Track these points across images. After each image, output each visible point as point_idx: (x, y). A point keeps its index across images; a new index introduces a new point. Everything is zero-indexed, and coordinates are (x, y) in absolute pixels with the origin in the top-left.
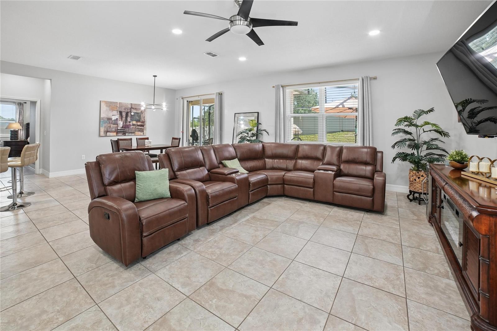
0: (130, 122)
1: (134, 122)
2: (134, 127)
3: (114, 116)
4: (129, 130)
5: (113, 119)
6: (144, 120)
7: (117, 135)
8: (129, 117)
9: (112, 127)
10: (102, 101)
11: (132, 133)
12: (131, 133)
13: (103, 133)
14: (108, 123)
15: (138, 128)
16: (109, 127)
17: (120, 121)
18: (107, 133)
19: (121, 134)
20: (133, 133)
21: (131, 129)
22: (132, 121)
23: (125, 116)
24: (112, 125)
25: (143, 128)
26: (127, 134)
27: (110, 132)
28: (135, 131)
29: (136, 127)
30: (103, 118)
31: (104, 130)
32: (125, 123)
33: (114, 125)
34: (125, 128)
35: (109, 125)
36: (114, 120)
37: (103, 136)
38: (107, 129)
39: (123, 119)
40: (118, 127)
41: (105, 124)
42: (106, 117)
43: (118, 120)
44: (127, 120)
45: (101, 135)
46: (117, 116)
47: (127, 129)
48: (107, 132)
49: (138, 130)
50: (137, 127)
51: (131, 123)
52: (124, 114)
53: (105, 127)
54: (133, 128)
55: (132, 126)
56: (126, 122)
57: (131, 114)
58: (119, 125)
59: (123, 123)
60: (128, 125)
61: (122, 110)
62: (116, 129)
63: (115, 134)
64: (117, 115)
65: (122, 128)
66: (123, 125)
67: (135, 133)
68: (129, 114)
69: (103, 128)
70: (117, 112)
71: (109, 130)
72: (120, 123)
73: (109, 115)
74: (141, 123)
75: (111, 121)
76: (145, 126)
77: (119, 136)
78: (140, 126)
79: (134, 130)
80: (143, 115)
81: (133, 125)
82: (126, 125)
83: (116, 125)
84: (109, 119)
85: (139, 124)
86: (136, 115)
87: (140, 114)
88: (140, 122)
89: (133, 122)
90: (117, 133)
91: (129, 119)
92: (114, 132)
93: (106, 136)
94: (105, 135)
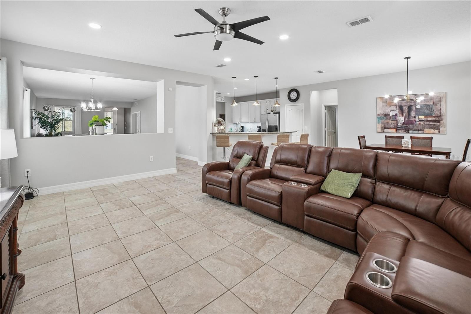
0: (415, 117)
1: (422, 117)
2: (422, 123)
3: (392, 112)
4: (413, 127)
5: (391, 115)
6: (441, 113)
7: (397, 132)
8: (413, 112)
9: (390, 123)
10: (378, 98)
11: (419, 130)
12: (417, 130)
13: (380, 129)
14: (385, 119)
15: (429, 125)
16: (387, 123)
17: (400, 116)
18: (384, 130)
19: (402, 131)
20: (421, 130)
21: (417, 125)
22: (418, 116)
23: (407, 111)
24: (390, 121)
25: (438, 124)
26: (410, 131)
27: (388, 129)
28: (424, 128)
29: (425, 123)
30: (380, 114)
31: (381, 125)
32: (408, 119)
33: (393, 122)
34: (407, 124)
35: (386, 121)
36: (393, 116)
37: (380, 132)
38: (385, 125)
39: (404, 115)
40: (397, 123)
41: (382, 121)
42: (382, 113)
43: (398, 116)
44: (411, 115)
45: (378, 131)
46: (397, 112)
47: (410, 125)
48: (385, 128)
49: (428, 126)
50: (428, 123)
51: (417, 119)
52: (405, 109)
53: (382, 123)
54: (420, 124)
55: (418, 122)
56: (408, 117)
57: (416, 108)
58: (398, 121)
59: (404, 119)
60: (412, 121)
61: (403, 104)
62: (396, 125)
63: (394, 131)
64: (397, 110)
65: (402, 124)
66: (404, 121)
67: (424, 130)
68: (413, 108)
69: (380, 125)
70: (395, 107)
71: (386, 126)
72: (400, 119)
73: (386, 111)
74: (434, 118)
75: (389, 117)
76: (441, 122)
77: (399, 133)
78: (433, 122)
79: (422, 127)
80: (437, 107)
81: (419, 120)
82: (409, 121)
83: (396, 121)
84: (387, 115)
85: (430, 119)
86: (425, 108)
87: (431, 107)
88: (432, 116)
89: (420, 117)
90: (397, 130)
91: (413, 114)
92: (393, 128)
93: (384, 132)
94: (382, 132)
